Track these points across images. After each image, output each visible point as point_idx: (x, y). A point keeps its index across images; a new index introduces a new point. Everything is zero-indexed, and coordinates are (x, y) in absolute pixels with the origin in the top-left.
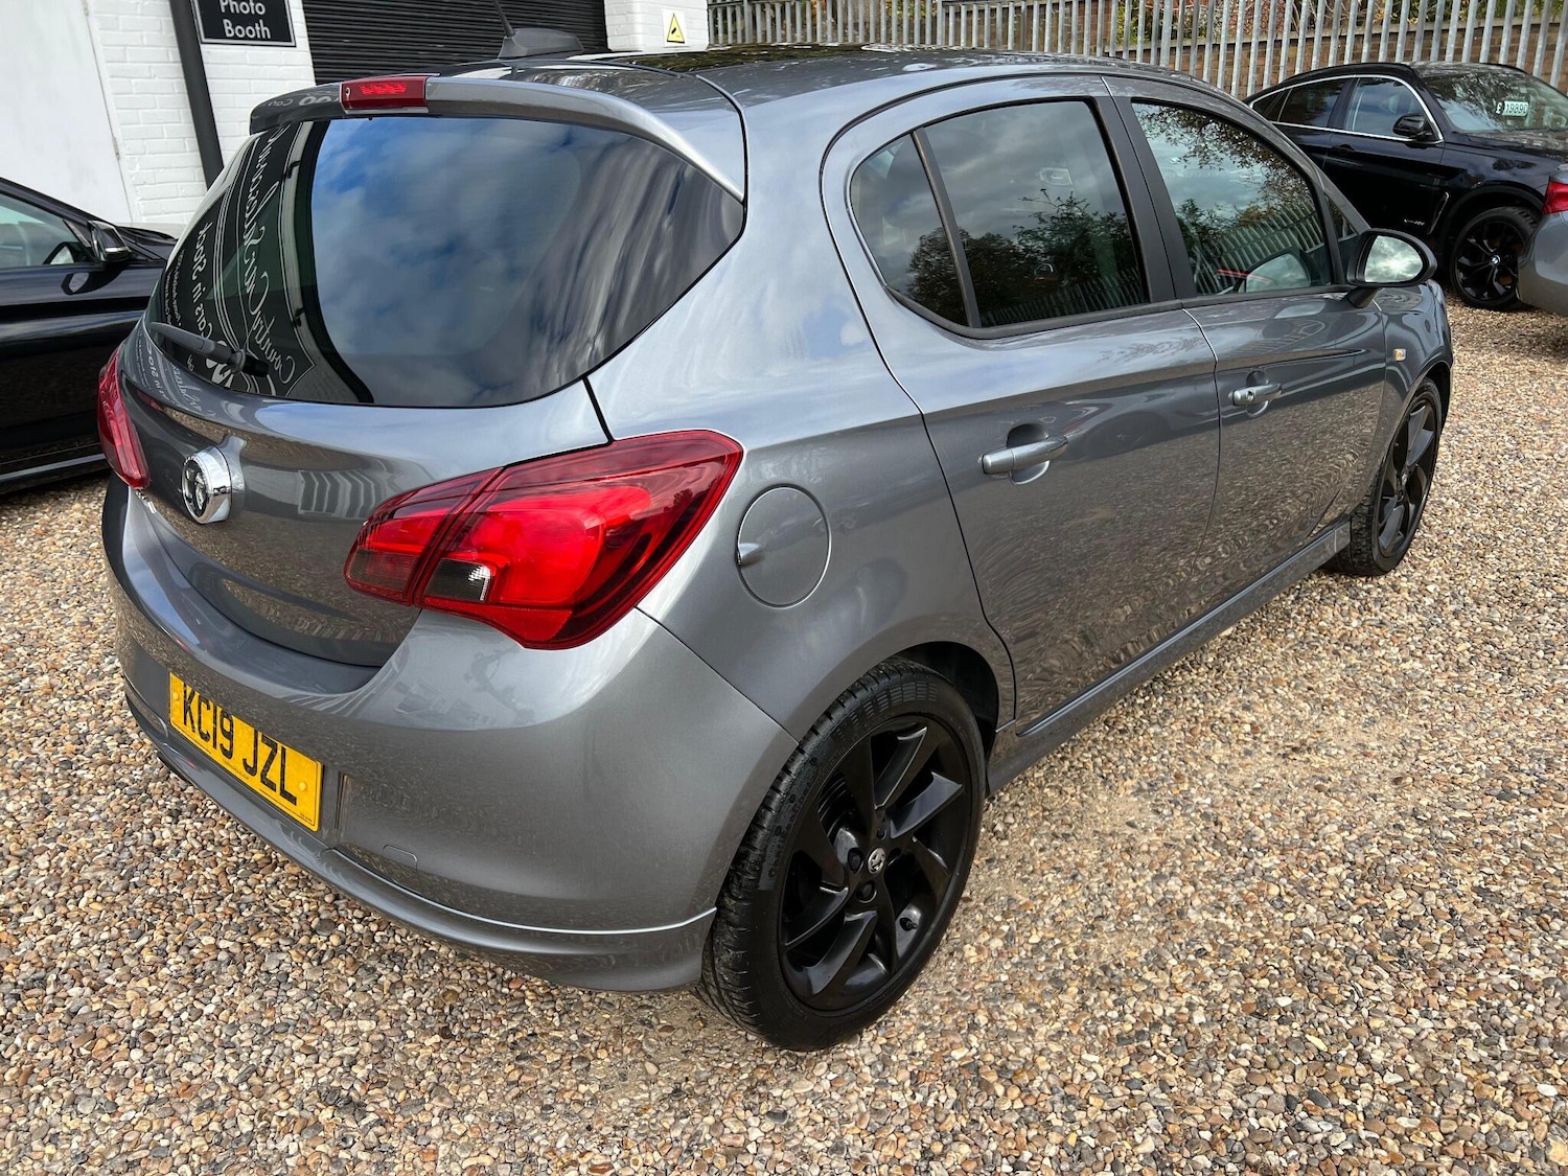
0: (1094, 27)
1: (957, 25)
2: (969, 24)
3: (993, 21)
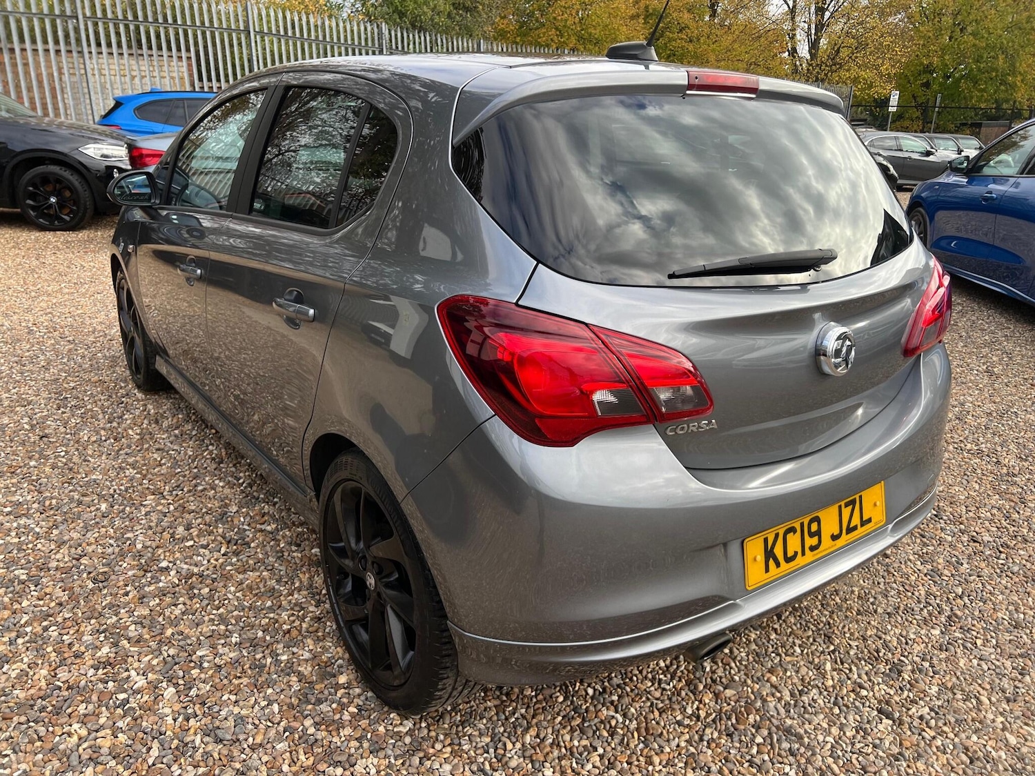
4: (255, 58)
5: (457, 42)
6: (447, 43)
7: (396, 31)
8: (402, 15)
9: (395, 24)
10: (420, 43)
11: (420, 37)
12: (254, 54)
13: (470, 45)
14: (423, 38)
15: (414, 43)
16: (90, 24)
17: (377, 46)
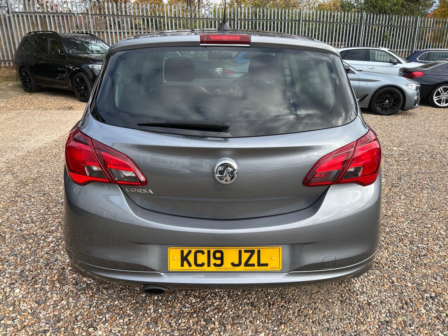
0: (68, 24)
1: (19, 20)
2: (23, 20)
3: (32, 19)
4: (300, 32)
5: (404, 18)
6: (398, 19)
7: (370, 15)
8: (375, 7)
9: (371, 12)
10: (383, 20)
11: (383, 17)
12: (300, 30)
13: (412, 19)
14: (384, 17)
15: (379, 20)
16: (239, 22)
17: (359, 23)
